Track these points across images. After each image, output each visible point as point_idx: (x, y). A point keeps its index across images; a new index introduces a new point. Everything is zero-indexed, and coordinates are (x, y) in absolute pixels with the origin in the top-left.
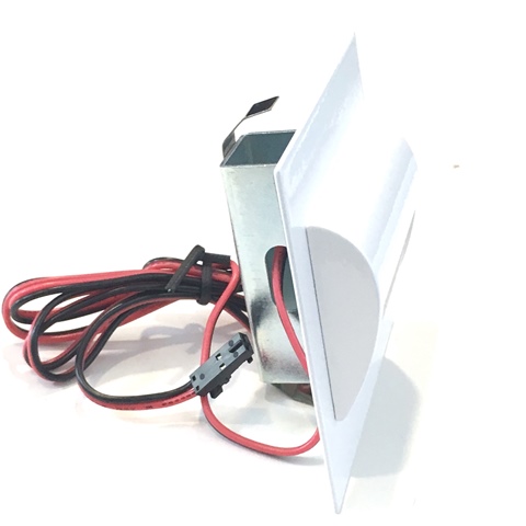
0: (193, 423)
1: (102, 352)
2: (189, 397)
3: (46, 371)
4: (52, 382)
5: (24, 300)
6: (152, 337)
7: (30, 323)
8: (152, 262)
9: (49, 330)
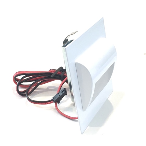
0: (53, 109)
1: (35, 90)
2: (52, 103)
3: (21, 93)
4: (22, 96)
5: (17, 76)
6: (49, 88)
7: (17, 81)
8: (51, 70)
9: (22, 84)
